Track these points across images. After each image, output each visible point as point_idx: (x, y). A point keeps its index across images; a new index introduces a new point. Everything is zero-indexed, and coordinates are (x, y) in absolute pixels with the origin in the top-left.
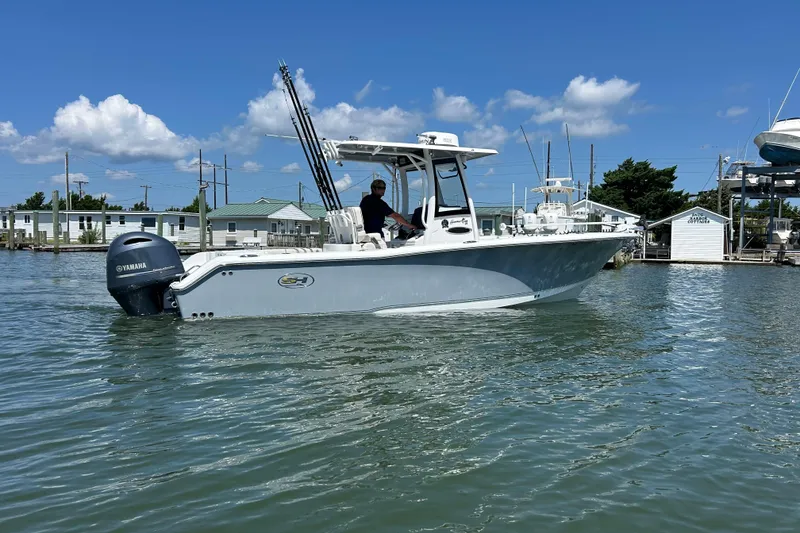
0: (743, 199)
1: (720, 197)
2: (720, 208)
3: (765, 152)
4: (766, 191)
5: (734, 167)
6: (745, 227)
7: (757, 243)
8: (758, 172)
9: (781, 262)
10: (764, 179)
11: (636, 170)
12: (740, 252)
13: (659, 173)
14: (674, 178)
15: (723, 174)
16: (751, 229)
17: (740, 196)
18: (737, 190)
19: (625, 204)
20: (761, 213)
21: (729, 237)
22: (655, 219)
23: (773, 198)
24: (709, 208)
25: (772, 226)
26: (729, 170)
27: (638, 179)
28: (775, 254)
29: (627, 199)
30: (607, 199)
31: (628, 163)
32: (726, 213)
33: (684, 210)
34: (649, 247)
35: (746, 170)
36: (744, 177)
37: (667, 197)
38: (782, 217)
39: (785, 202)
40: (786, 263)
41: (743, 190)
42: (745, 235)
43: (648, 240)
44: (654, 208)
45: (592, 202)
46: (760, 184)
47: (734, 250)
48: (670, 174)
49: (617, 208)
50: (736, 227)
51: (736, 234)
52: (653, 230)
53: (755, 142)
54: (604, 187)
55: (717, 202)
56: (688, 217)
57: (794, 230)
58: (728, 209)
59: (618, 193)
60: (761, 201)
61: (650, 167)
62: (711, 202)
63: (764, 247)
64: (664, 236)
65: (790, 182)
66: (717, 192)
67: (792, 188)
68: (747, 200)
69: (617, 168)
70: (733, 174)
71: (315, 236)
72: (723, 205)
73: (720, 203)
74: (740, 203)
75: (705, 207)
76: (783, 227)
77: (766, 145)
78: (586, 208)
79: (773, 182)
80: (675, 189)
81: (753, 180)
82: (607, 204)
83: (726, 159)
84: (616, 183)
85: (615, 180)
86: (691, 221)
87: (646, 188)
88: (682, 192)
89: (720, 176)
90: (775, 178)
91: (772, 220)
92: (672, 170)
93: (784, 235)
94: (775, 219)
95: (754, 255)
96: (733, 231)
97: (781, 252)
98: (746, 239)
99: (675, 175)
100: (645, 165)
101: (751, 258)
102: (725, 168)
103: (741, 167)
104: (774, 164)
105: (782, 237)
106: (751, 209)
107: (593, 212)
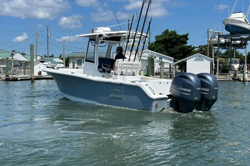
0: (218, 49)
1: (208, 49)
2: (208, 53)
3: (228, 27)
4: (228, 46)
5: (214, 34)
6: (220, 63)
7: (225, 70)
8: (225, 37)
9: (235, 79)
10: (227, 40)
11: (170, 35)
12: (217, 75)
13: (181, 37)
14: (187, 39)
15: (210, 37)
16: (222, 64)
17: (217, 48)
18: (216, 45)
19: (165, 51)
20: (226, 56)
21: (213, 68)
22: (179, 59)
23: (231, 49)
24: (204, 54)
25: (231, 62)
26: (212, 35)
27: (172, 39)
28: (232, 75)
29: (166, 49)
30: (157, 49)
31: (167, 31)
32: (211, 56)
33: (193, 54)
34: (176, 73)
35: (220, 36)
36: (219, 39)
37: (185, 48)
38: (236, 58)
39: (237, 51)
40: (237, 80)
41: (218, 45)
42: (220, 67)
43: (176, 70)
44: (179, 53)
45: (150, 51)
46: (226, 43)
47: (215, 74)
48: (186, 37)
49: (161, 53)
50: (216, 63)
51: (216, 66)
52: (178, 64)
53: (223, 23)
54: (156, 43)
55: (207, 51)
56: (194, 58)
57: (241, 64)
58: (212, 54)
59: (162, 46)
60: (226, 50)
61: (177, 33)
62: (204, 51)
63: (228, 72)
64: (183, 67)
65: (238, 42)
66: (207, 46)
67: (239, 44)
68: (220, 50)
69: (161, 34)
70: (214, 37)
71: (4, 68)
72: (210, 52)
73: (208, 52)
74: (217, 52)
75: (202, 53)
76: (236, 63)
77: (228, 24)
78: (147, 54)
79: (231, 41)
80: (188, 44)
81: (223, 41)
82: (157, 51)
83: (211, 30)
84: (161, 41)
85: (160, 40)
86: (196, 60)
87: (175, 44)
88: (191, 46)
89: (208, 38)
90: (232, 40)
91: (231, 60)
92: (187, 36)
93: (236, 66)
94: (232, 59)
95: (223, 76)
96: (214, 65)
97: (235, 75)
98: (220, 69)
99: (188, 37)
100: (174, 33)
101: (222, 77)
102: (210, 35)
103: (217, 34)
104: (231, 33)
105: (236, 68)
106: (222, 54)
107: (150, 56)
